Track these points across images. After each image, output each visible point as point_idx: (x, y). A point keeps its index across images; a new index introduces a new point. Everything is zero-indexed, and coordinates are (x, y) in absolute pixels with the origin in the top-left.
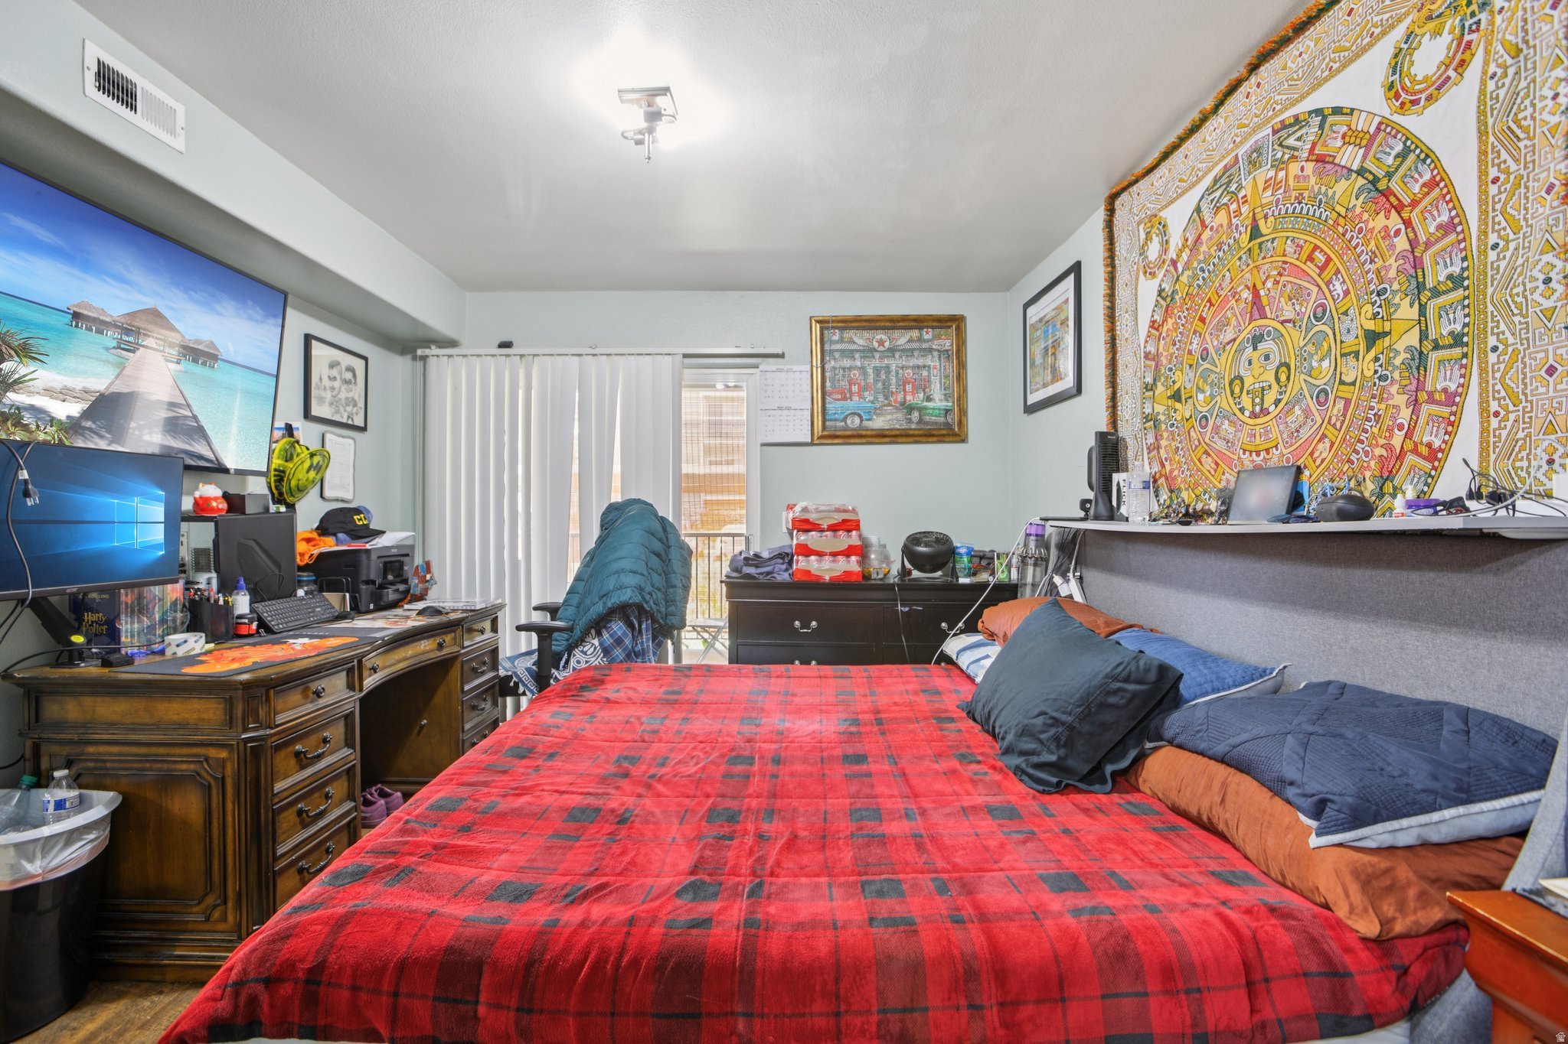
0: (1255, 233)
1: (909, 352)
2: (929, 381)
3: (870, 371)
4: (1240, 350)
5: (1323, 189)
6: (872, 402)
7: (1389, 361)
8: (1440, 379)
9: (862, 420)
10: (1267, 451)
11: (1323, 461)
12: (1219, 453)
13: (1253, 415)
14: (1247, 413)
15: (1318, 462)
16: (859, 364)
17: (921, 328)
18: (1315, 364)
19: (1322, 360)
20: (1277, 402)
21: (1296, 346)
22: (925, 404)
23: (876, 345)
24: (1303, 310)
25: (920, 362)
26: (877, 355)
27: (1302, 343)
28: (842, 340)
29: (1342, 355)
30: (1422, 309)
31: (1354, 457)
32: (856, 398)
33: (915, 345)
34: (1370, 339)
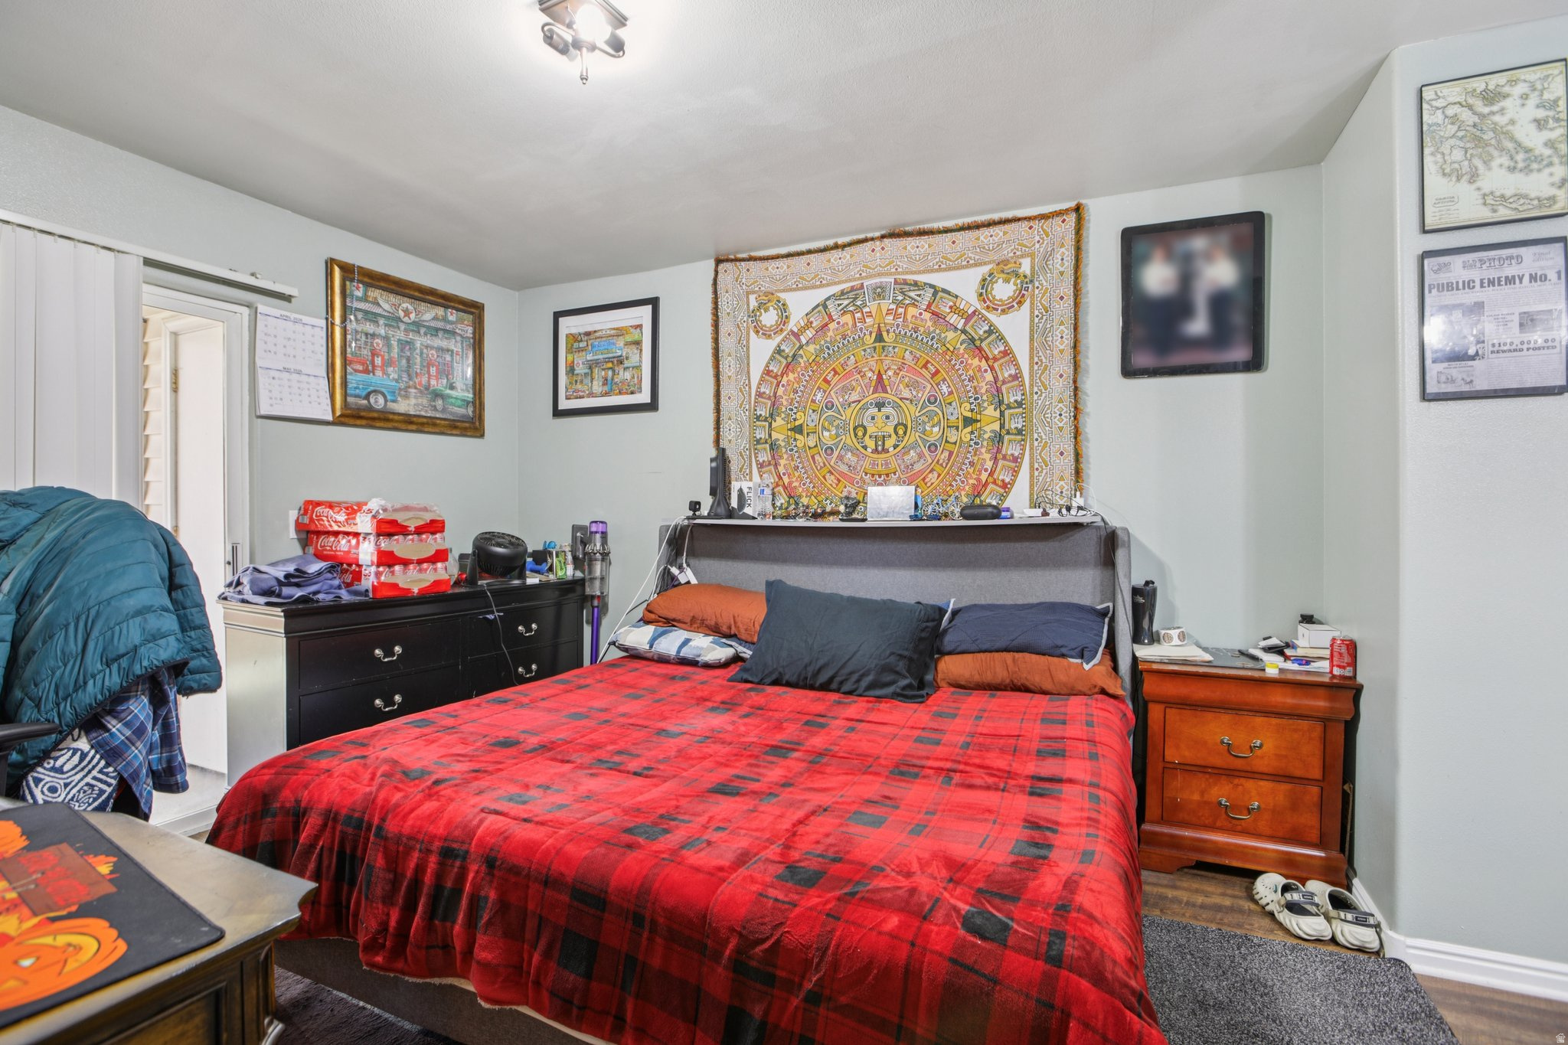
0: (879, 338)
1: (435, 332)
2: (452, 367)
3: (394, 343)
4: (864, 408)
5: (938, 331)
6: (397, 381)
7: (980, 436)
8: (1011, 449)
9: (386, 401)
10: (887, 475)
11: (932, 484)
12: (842, 474)
13: (875, 451)
14: (869, 450)
15: (929, 484)
16: (382, 331)
17: (446, 307)
18: (927, 428)
19: (933, 426)
20: (895, 447)
21: (912, 415)
22: (448, 391)
23: (401, 314)
24: (920, 395)
25: (444, 344)
26: (402, 327)
27: (917, 415)
28: (365, 299)
29: (948, 427)
30: (1002, 414)
31: (954, 483)
32: (379, 373)
33: (440, 325)
34: (968, 422)
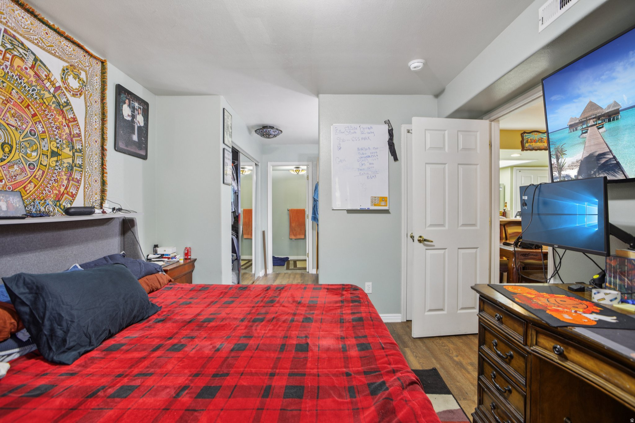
7: (61, 165)
11: (30, 191)
18: (29, 152)
19: (32, 151)
24: (24, 127)
27: (21, 140)
29: (42, 154)
30: (74, 154)
34: (54, 154)
